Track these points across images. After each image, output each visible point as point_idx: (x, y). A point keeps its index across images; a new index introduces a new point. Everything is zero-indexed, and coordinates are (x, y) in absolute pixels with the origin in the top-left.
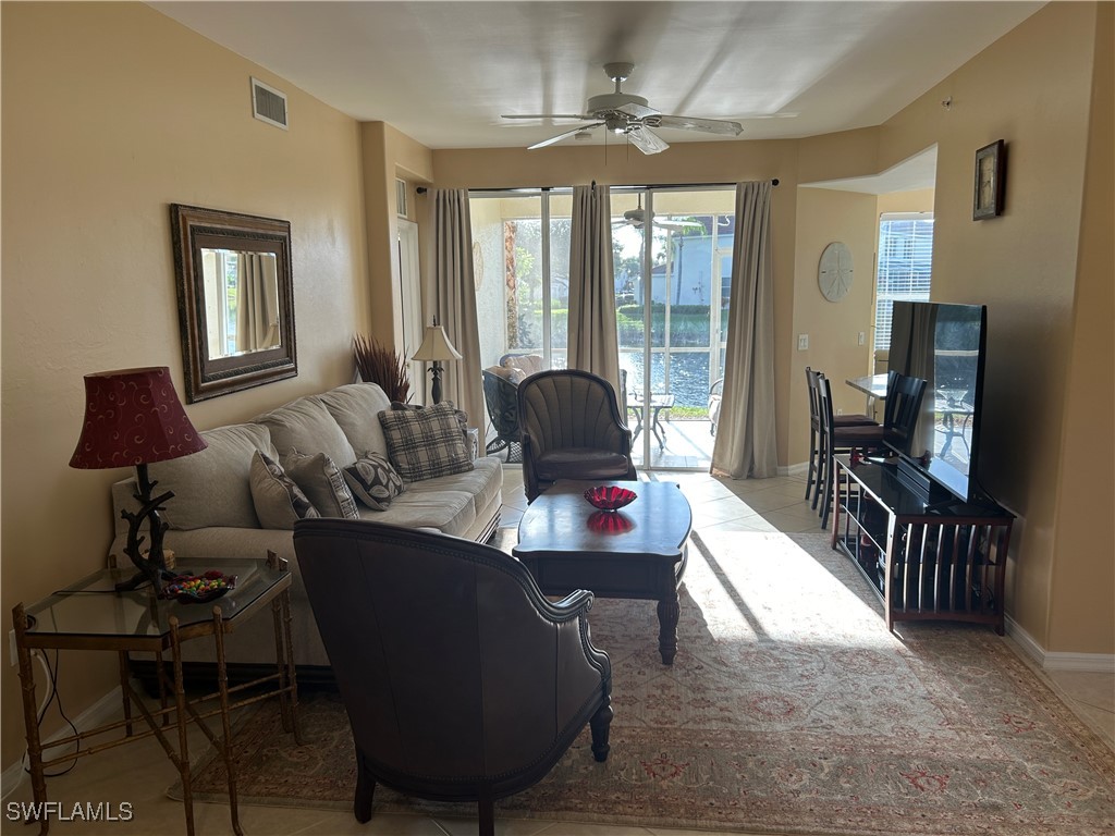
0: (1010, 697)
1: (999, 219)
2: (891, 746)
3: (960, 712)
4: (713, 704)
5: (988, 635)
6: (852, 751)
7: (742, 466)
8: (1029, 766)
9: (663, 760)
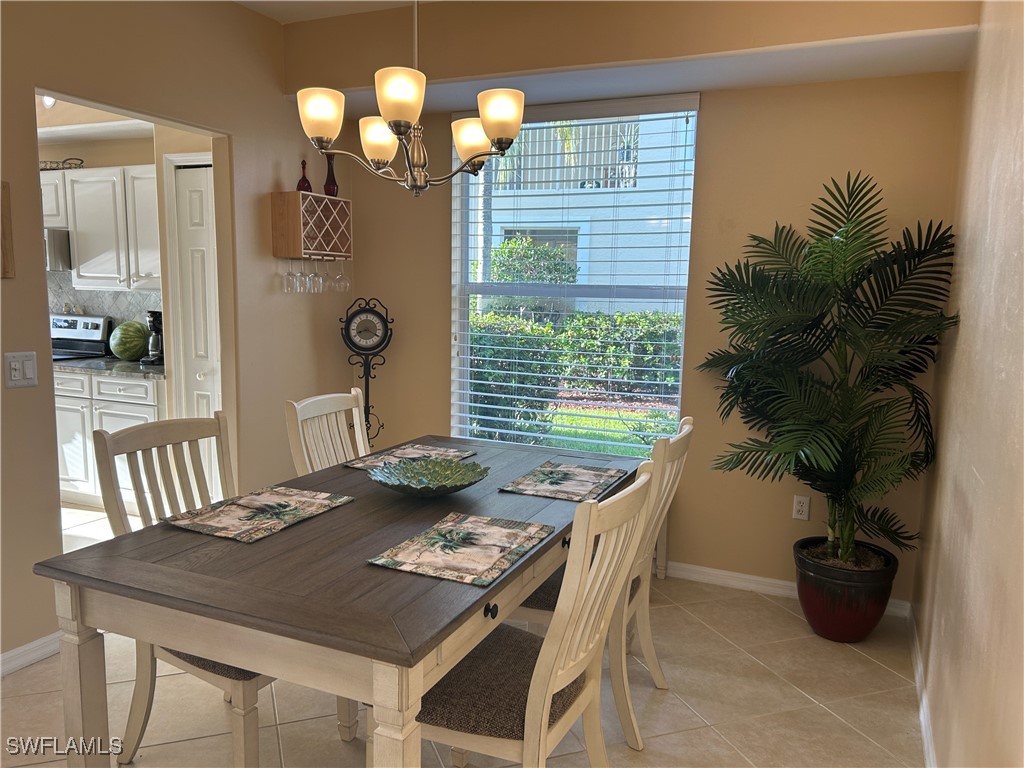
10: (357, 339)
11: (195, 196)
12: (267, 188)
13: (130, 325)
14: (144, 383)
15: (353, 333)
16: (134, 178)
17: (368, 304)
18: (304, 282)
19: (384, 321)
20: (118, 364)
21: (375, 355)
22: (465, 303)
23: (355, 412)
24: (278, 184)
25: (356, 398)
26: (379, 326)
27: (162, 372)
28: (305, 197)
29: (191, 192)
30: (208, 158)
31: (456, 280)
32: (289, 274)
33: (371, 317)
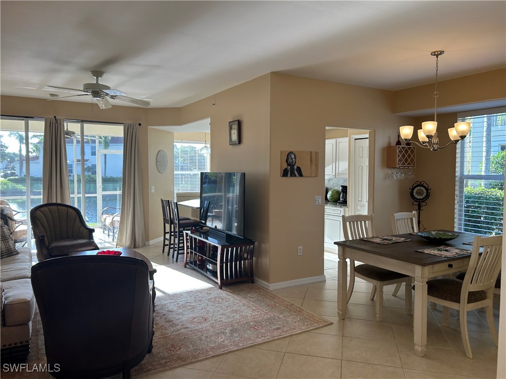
0: (265, 300)
1: (239, 145)
2: (242, 321)
3: (255, 307)
4: (178, 325)
5: (250, 284)
6: (232, 325)
7: (131, 243)
8: (281, 316)
9: (173, 346)
10: (416, 196)
11: (361, 148)
12: (385, 144)
13: (334, 190)
14: (340, 209)
15: (414, 194)
16: (339, 142)
17: (420, 183)
18: (397, 175)
19: (427, 189)
20: (330, 203)
21: (423, 202)
22: (462, 182)
23: (414, 219)
24: (389, 143)
25: (414, 214)
26: (425, 191)
27: (346, 206)
28: (399, 147)
29: (359, 147)
30: (367, 136)
31: (458, 174)
32: (392, 173)
33: (422, 188)
